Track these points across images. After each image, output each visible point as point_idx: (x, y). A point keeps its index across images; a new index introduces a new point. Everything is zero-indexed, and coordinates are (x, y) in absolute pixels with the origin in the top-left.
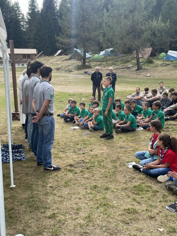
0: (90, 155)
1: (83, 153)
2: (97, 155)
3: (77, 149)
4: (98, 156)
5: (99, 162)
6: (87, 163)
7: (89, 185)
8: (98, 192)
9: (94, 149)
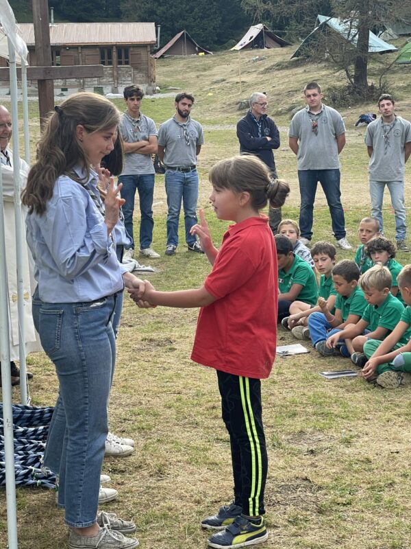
0: (338, 460)
1: (312, 452)
2: (368, 461)
3: (289, 434)
4: (373, 466)
5: (373, 488)
6: (320, 488)
9: (358, 437)
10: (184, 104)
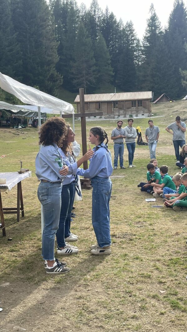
2: (154, 229)
3: (136, 222)
7: (120, 254)
8: (125, 260)
9: (156, 223)
10: (120, 123)
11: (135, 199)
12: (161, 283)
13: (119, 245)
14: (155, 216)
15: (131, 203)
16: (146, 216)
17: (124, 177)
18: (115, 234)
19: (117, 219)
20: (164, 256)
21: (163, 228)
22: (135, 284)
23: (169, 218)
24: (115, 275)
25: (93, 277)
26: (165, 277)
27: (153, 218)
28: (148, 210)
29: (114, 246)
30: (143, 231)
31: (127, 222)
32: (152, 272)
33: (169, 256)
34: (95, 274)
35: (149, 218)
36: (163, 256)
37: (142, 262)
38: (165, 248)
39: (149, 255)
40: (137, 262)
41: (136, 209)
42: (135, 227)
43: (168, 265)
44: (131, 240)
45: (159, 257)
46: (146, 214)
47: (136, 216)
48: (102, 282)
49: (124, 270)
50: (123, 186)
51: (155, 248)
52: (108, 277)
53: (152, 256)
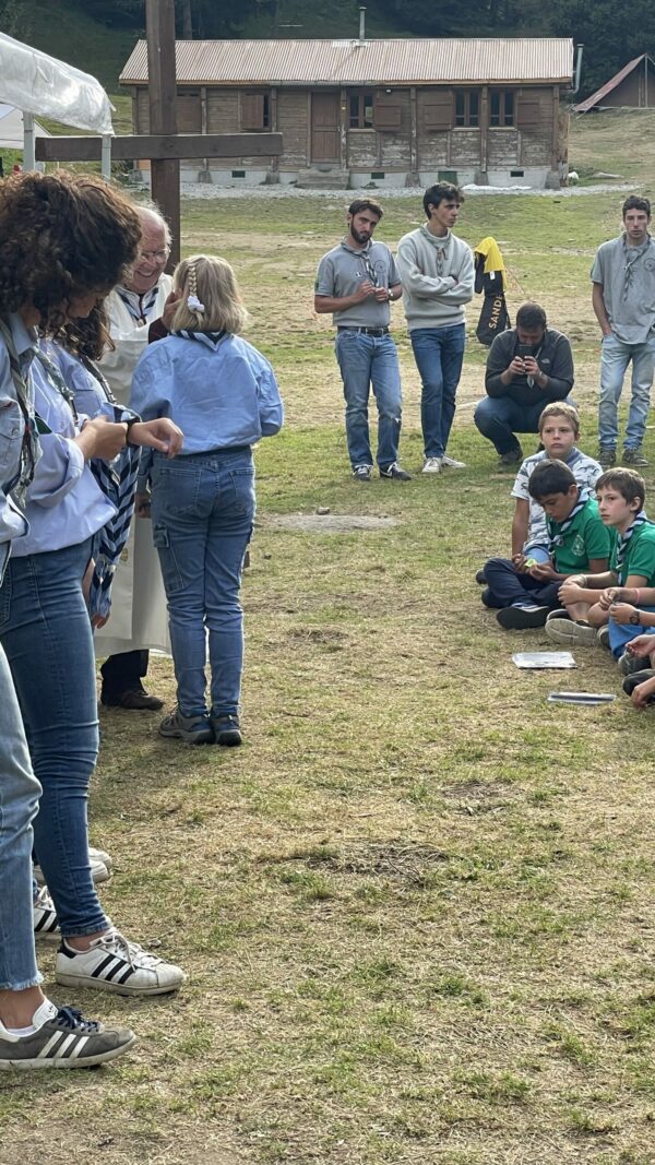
3: (452, 783)
7: (351, 960)
8: (378, 997)
9: (567, 793)
10: (365, 220)
11: (455, 654)
12: (583, 1131)
13: (351, 911)
14: (563, 753)
15: (432, 675)
16: (511, 751)
17: (397, 528)
18: (330, 847)
19: (342, 761)
20: (609, 980)
21: (608, 822)
22: (432, 1138)
23: (643, 766)
24: (317, 1081)
25: (191, 1092)
26: (610, 1102)
27: (553, 763)
28: (530, 719)
29: (319, 919)
30: (493, 836)
31: (401, 779)
32: (538, 1069)
33: (636, 982)
34: (198, 1072)
35: (528, 760)
36: (600, 980)
37: (478, 1013)
38: (613, 935)
39: (523, 974)
40: (451, 1008)
41: (457, 709)
42: (446, 812)
43: (628, 1034)
44: (420, 884)
45: (577, 987)
46: (512, 739)
47: (456, 747)
48: (239, 1121)
49: (375, 1054)
50: (386, 577)
51: (560, 931)
52: (280, 1093)
53: (542, 976)
